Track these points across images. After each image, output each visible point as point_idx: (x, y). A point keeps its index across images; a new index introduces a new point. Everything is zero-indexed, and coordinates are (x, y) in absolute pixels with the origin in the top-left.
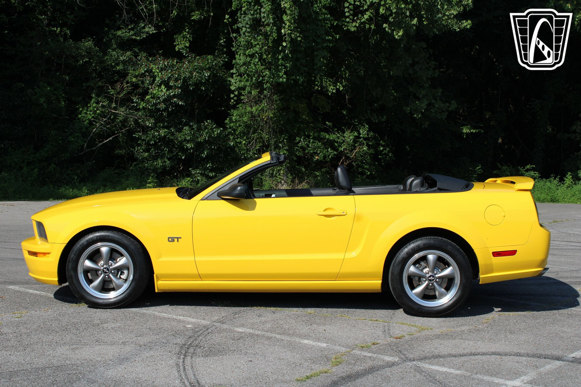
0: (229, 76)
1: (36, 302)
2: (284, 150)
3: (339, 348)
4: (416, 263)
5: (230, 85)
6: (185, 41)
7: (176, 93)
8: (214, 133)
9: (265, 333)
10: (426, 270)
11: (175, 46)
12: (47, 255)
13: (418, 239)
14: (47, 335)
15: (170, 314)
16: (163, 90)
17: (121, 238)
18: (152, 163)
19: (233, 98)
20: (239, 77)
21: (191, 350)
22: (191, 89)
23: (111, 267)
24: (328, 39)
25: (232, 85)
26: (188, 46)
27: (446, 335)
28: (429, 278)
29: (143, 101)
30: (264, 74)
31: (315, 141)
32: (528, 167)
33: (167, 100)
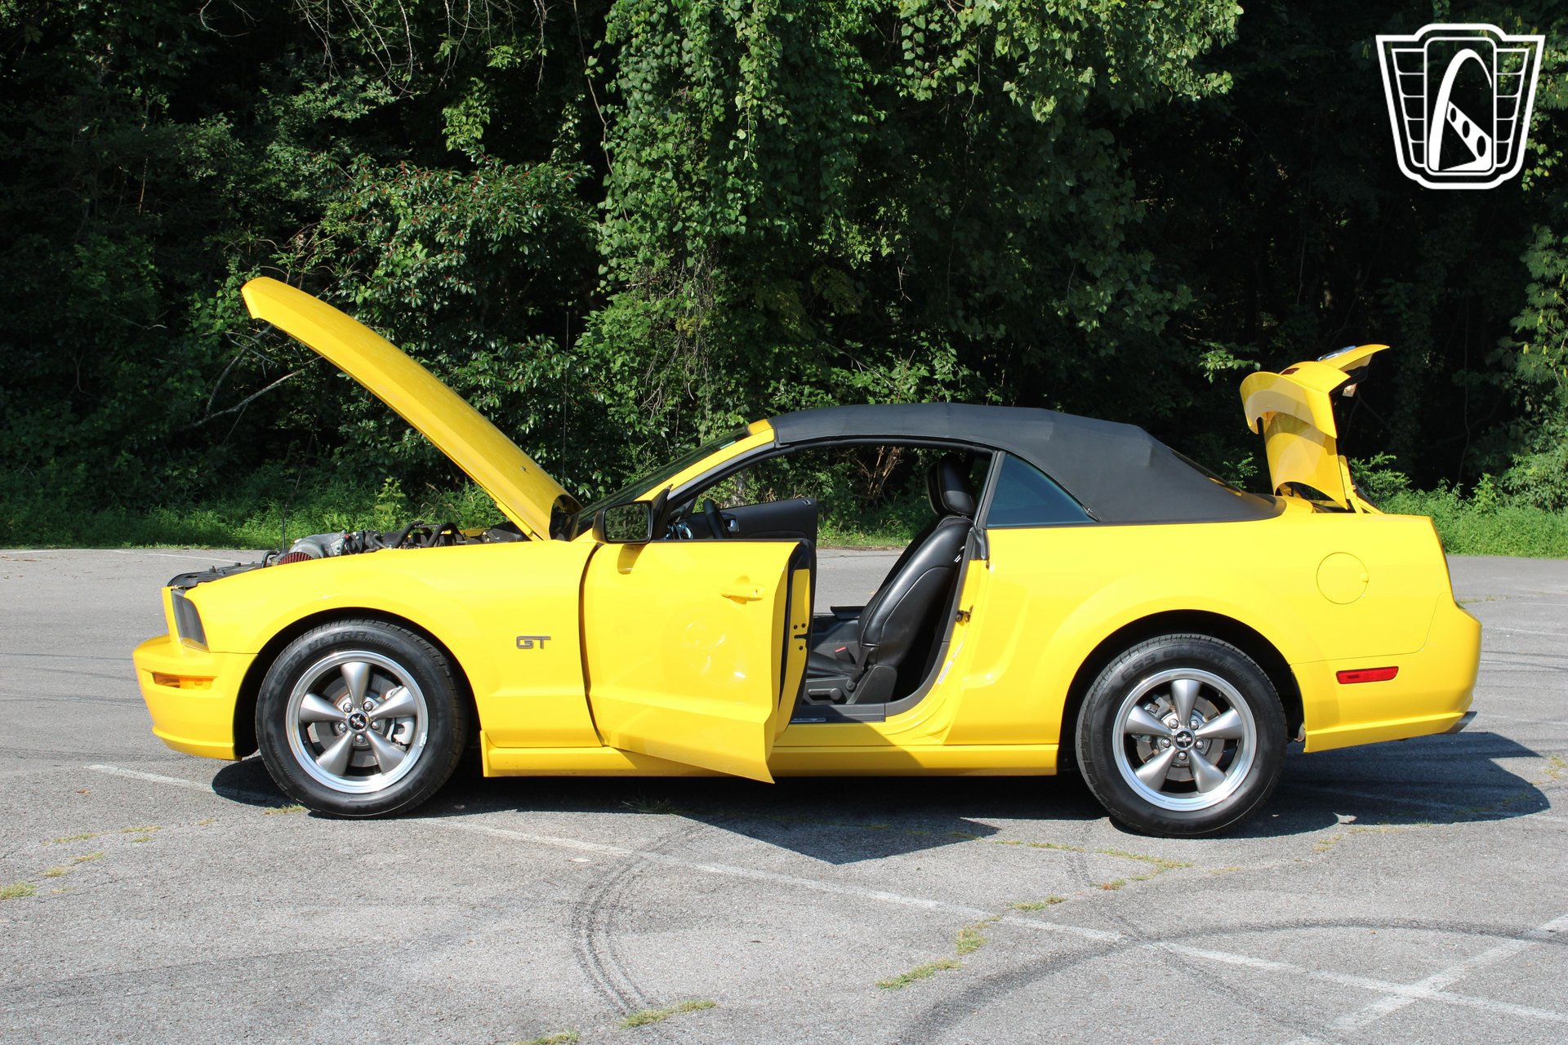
0: (594, 219)
1: (170, 804)
2: (739, 414)
3: (967, 910)
4: (1145, 700)
5: (596, 242)
6: (472, 125)
7: (455, 263)
8: (553, 368)
9: (775, 876)
10: (1170, 719)
11: (446, 137)
12: (205, 683)
13: (1150, 641)
14: (229, 881)
15: (524, 831)
16: (418, 254)
17: (398, 640)
18: (389, 448)
19: (604, 277)
20: (621, 220)
21: (602, 916)
22: (494, 252)
23: (370, 714)
24: (857, 120)
25: (601, 241)
26: (480, 137)
27: (1229, 879)
28: (1179, 740)
29: (365, 284)
30: (688, 212)
31: (816, 392)
32: (1379, 458)
33: (431, 281)
